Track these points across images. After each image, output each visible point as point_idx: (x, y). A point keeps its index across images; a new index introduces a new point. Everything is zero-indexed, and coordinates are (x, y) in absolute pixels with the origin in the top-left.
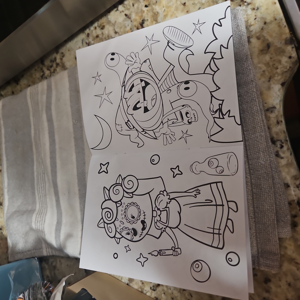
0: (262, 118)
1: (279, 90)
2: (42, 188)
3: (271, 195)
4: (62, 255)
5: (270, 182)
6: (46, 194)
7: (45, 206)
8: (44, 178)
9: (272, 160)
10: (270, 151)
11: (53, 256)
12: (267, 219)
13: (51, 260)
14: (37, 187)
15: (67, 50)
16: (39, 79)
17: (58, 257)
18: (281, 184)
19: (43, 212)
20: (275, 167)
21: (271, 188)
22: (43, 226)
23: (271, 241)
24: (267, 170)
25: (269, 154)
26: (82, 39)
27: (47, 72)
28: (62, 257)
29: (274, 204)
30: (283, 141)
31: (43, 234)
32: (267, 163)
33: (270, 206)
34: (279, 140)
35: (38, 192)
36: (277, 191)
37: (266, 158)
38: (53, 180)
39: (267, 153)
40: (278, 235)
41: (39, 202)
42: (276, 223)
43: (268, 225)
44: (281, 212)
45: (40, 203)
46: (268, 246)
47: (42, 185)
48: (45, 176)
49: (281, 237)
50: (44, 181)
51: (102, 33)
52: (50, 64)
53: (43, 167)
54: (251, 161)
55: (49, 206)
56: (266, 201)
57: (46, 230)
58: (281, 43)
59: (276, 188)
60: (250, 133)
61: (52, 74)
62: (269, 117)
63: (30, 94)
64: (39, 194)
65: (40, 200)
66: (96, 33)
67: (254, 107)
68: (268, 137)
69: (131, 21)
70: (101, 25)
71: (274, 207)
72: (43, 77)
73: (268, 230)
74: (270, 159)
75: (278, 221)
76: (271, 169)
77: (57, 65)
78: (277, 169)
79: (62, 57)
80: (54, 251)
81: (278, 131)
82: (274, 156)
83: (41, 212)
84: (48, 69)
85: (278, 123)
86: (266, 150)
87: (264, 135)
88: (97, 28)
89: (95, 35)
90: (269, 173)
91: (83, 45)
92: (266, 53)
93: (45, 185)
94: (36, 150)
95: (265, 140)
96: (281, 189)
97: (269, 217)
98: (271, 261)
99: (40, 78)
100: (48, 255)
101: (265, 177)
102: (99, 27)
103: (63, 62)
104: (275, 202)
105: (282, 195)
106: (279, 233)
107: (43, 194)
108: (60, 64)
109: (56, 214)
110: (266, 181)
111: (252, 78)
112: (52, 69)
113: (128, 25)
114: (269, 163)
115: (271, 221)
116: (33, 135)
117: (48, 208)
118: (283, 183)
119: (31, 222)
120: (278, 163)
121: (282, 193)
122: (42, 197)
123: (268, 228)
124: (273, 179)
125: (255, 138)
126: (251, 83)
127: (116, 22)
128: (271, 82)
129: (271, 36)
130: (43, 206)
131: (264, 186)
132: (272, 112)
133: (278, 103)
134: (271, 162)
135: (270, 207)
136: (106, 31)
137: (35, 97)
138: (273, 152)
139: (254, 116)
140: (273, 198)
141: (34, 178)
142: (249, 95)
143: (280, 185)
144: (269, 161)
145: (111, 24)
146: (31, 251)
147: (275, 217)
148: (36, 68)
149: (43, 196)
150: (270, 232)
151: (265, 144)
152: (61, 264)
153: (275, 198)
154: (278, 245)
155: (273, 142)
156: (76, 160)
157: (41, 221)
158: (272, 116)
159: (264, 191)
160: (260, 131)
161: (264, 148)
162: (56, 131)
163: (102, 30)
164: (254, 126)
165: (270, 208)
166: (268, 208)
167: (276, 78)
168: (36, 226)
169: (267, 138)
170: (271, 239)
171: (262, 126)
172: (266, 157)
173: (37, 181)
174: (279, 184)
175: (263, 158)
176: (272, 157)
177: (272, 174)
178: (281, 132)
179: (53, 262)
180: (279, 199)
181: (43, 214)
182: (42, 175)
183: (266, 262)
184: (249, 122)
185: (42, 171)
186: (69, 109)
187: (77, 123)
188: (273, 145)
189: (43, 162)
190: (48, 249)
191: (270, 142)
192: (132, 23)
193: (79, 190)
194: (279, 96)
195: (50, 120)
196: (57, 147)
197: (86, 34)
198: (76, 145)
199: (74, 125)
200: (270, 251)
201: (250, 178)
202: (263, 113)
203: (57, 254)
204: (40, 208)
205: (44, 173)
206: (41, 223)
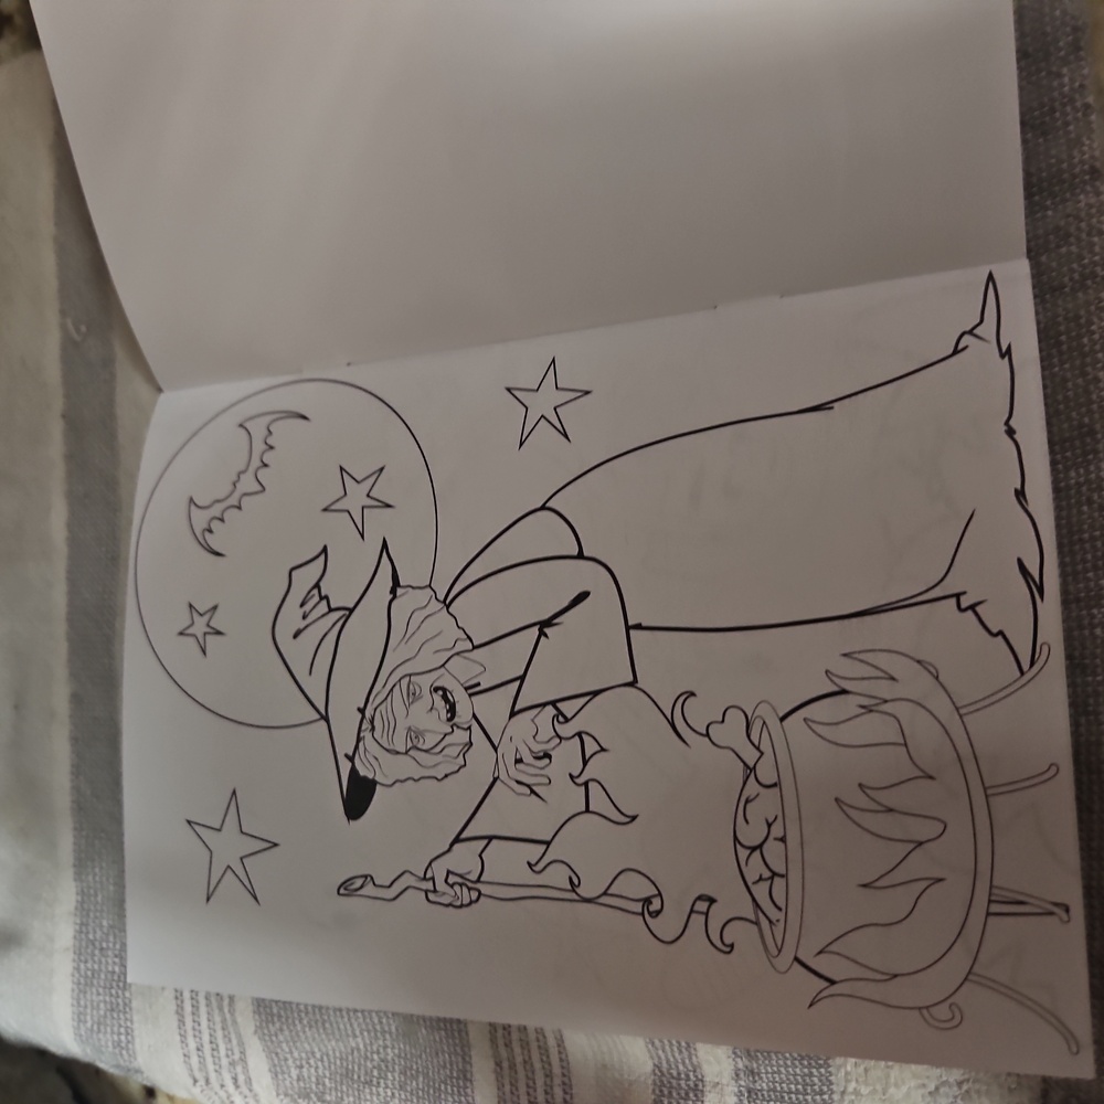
67: (1095, 320)
125: (1084, 489)
126: (1085, 182)
139: (1089, 369)
142: (1074, 249)
156: (69, 539)
164: (1086, 420)
186: (47, 260)
193: (76, 699)
198: (76, 460)
199: (69, 345)
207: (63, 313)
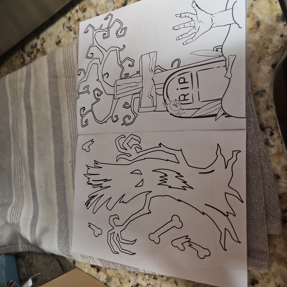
0: (251, 102)
1: (270, 72)
2: (18, 180)
3: (260, 186)
4: (38, 251)
5: (258, 172)
6: (22, 186)
7: (22, 199)
8: (21, 170)
9: (261, 148)
10: (259, 139)
11: (29, 252)
12: (255, 213)
13: (27, 257)
14: (14, 178)
15: (48, 35)
16: (19, 66)
17: (35, 253)
18: (271, 175)
19: (20, 205)
20: (264, 156)
21: (260, 179)
22: (18, 220)
23: (259, 238)
24: (256, 159)
25: (258, 142)
26: (63, 23)
27: (28, 59)
28: (39, 254)
29: (263, 196)
30: (273, 128)
31: (18, 228)
32: (255, 151)
33: (259, 198)
34: (269, 127)
35: (15, 185)
36: (266, 183)
37: (254, 146)
38: (30, 172)
39: (256, 140)
40: (267, 231)
41: (16, 194)
42: (265, 217)
43: (256, 219)
44: (271, 205)
45: (17, 196)
46: (255, 244)
47: (19, 177)
48: (22, 167)
49: (271, 234)
50: (21, 173)
51: (84, 17)
52: (31, 51)
53: (20, 158)
55: (25, 199)
56: (254, 193)
57: (22, 225)
58: (272, 20)
59: (265, 179)
61: (32, 60)
62: (259, 102)
63: (9, 81)
64: (16, 186)
65: (17, 193)
66: (77, 16)
68: (257, 123)
69: (114, 3)
70: (82, 8)
71: (263, 200)
72: (24, 64)
73: (256, 226)
74: (259, 147)
75: (267, 215)
76: (260, 158)
77: (38, 50)
78: (266, 158)
79: (42, 43)
80: (30, 247)
81: (268, 117)
82: (263, 144)
83: (18, 205)
84: (29, 56)
85: (268, 108)
86: (254, 137)
87: (253, 121)
88: (79, 11)
89: (76, 18)
90: (257, 162)
91: (64, 29)
92: (256, 32)
93: (22, 177)
94: (14, 139)
95: (253, 127)
96: (271, 181)
97: (258, 211)
98: (259, 261)
99: (21, 65)
100: (24, 250)
101: (253, 167)
102: (81, 10)
103: (44, 48)
104: (264, 195)
105: (272, 187)
106: (268, 230)
107: (20, 186)
109: (33, 208)
110: (254, 171)
112: (33, 56)
113: (110, 7)
114: (258, 152)
115: (259, 216)
116: (11, 124)
117: (25, 201)
118: (273, 174)
119: (6, 216)
120: (268, 152)
121: (271, 184)
122: (18, 189)
123: (256, 223)
124: (262, 170)
127: (98, 4)
128: (261, 63)
129: (261, 13)
130: (20, 199)
131: (252, 177)
132: (261, 96)
133: (268, 86)
134: (260, 150)
135: (258, 200)
136: (87, 14)
137: (14, 85)
138: (262, 140)
140: (262, 190)
141: (11, 169)
143: (269, 176)
144: (257, 150)
145: (93, 6)
146: (5, 246)
147: (264, 211)
148: (17, 54)
149: (20, 188)
150: (259, 228)
151: (254, 130)
152: (38, 261)
153: (264, 191)
154: (267, 242)
155: (263, 128)
156: (54, 150)
157: (17, 215)
158: (262, 100)
159: (252, 182)
160: (249, 117)
161: (252, 135)
162: (34, 119)
163: (84, 13)
165: (259, 202)
166: (257, 201)
167: (266, 59)
168: (11, 220)
169: (255, 124)
170: (259, 236)
171: (251, 111)
172: (254, 144)
173: (14, 172)
174: (268, 174)
175: (251, 146)
176: (261, 145)
177: (261, 164)
178: (271, 118)
179: (30, 258)
180: (269, 192)
181: (19, 207)
182: (19, 166)
183: (254, 261)
185: (19, 162)
186: (48, 96)
187: (56, 110)
188: (262, 132)
189: (20, 153)
190: (24, 244)
191: (259, 128)
192: (114, 4)
193: (57, 182)
194: (269, 78)
195: (28, 108)
196: (35, 136)
197: (67, 18)
198: (54, 134)
199: (53, 113)
200: (258, 249)
202: (252, 97)
203: (34, 250)
204: (17, 201)
205: (21, 164)
206: (16, 216)
207: (51, 106)
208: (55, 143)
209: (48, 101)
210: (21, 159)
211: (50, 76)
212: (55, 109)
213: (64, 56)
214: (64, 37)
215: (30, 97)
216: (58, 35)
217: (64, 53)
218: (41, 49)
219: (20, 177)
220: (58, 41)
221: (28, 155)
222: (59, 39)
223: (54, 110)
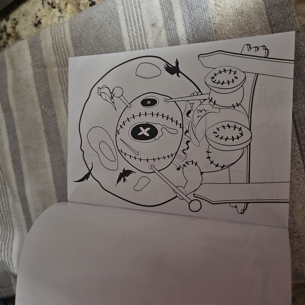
6: (10, 211)
7: (10, 228)
8: (5, 191)
15: (21, 15)
19: (8, 236)
22: (9, 256)
38: (19, 192)
45: (3, 225)
47: (3, 200)
48: (5, 188)
50: (5, 195)
54: (303, 140)
55: (16, 228)
60: (299, 102)
77: (9, 35)
79: (14, 25)
83: (5, 236)
91: (44, 6)
93: (8, 200)
103: (17, 32)
107: (6, 211)
108: (13, 34)
111: (298, 27)
112: (1, 43)
117: (15, 230)
149: (6, 214)
156: (51, 162)
157: (6, 250)
162: (17, 123)
181: (8, 239)
184: (298, 88)
186: (34, 92)
187: (48, 110)
195: (7, 110)
196: (21, 145)
199: (43, 113)
201: (303, 163)
204: (3, 232)
205: (4, 183)
206: (6, 252)
208: (50, 152)
209: (36, 99)
210: (3, 177)
211: (34, 66)
212: (47, 108)
213: (52, 38)
214: (45, 16)
215: (9, 96)
216: (36, 14)
217: (53, 35)
218: (13, 32)
219: (5, 201)
220: (37, 22)
221: (14, 171)
222: (38, 20)
223: (45, 110)
